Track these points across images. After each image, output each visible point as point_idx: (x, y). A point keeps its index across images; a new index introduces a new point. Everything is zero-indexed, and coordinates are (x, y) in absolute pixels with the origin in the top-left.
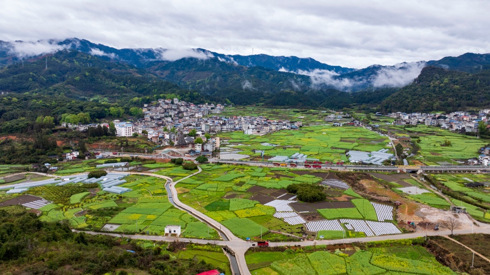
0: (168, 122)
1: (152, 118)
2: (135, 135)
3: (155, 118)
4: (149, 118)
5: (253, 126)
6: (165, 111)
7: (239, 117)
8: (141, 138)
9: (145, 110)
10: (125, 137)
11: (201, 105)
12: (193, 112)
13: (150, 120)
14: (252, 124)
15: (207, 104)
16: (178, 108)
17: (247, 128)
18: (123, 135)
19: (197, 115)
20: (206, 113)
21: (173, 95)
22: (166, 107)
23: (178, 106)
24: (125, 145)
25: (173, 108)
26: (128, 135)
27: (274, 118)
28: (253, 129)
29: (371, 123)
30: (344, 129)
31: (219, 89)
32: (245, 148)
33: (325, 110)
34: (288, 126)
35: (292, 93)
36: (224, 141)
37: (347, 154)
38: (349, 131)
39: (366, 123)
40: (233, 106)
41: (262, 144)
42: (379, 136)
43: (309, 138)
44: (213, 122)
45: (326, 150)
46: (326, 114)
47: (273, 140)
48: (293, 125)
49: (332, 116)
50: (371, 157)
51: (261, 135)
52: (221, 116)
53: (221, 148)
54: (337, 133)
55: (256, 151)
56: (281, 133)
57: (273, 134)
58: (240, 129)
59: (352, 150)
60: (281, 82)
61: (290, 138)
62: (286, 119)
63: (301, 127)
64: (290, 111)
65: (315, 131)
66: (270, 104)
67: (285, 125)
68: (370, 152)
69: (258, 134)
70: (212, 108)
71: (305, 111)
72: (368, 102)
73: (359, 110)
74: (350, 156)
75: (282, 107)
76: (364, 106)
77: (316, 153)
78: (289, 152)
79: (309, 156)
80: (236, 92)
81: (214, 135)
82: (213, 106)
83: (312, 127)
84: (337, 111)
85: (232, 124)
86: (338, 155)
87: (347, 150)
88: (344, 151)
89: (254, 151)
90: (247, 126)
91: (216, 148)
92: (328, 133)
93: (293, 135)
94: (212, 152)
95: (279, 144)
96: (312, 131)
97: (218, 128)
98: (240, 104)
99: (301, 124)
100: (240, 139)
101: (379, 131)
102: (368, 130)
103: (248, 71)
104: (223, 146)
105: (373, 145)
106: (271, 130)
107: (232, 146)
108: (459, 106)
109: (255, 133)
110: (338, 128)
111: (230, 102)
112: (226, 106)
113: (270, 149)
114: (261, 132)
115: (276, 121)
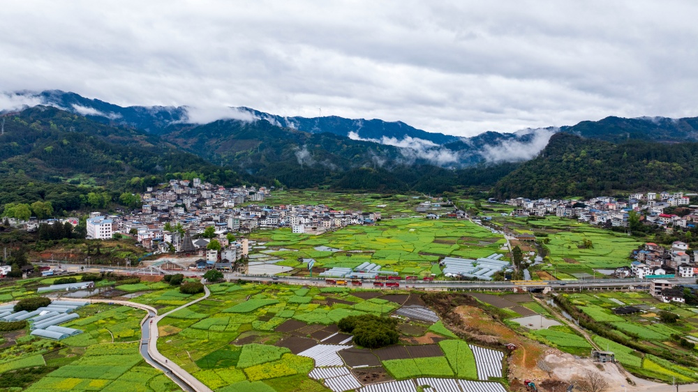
0: (177, 214)
1: (154, 209)
2: (117, 237)
3: (159, 208)
4: (149, 209)
5: (307, 221)
6: (178, 198)
7: (288, 207)
8: (127, 241)
9: (147, 197)
10: (100, 240)
11: (235, 189)
12: (220, 199)
13: (149, 212)
14: (305, 218)
15: (245, 187)
16: (199, 193)
17: (297, 223)
18: (97, 237)
19: (226, 204)
20: (241, 201)
21: (193, 173)
22: (180, 191)
23: (199, 190)
24: (97, 253)
25: (191, 192)
26: (105, 237)
27: (341, 208)
28: (307, 224)
29: (481, 215)
30: (440, 223)
31: (267, 164)
32: (290, 255)
33: (417, 195)
34: (359, 220)
35: (370, 171)
36: (259, 244)
37: (441, 262)
38: (448, 227)
39: (474, 214)
40: (284, 190)
41: (316, 248)
42: (490, 233)
43: (389, 238)
44: (248, 214)
45: (410, 257)
46: (419, 201)
47: (334, 242)
48: (366, 219)
49: (427, 203)
50: (476, 268)
51: (317, 234)
52: (261, 205)
53: (250, 256)
54: (430, 230)
55: (305, 261)
56: (349, 231)
57: (336, 232)
58: (288, 225)
59: (450, 255)
60: (358, 155)
61: (361, 237)
62: (360, 208)
63: (379, 220)
64: (368, 197)
65: (399, 227)
66: (339, 187)
67: (356, 218)
68: (476, 259)
69: (313, 233)
70: (251, 193)
71: (388, 197)
72: (478, 184)
73: (465, 195)
74: (445, 267)
75: (357, 190)
76: (472, 189)
77: (395, 262)
78: (355, 261)
79: (384, 267)
80: (291, 170)
81: (246, 234)
82: (253, 189)
83: (396, 220)
84: (434, 197)
85: (275, 217)
86: (428, 265)
87: (442, 257)
88: (437, 258)
89: (301, 260)
90: (298, 221)
91: (242, 256)
92: (417, 230)
93: (365, 233)
94: (235, 263)
95: (342, 248)
96: (395, 227)
97: (254, 224)
98: (296, 187)
99: (379, 216)
100: (284, 241)
101: (491, 226)
102: (475, 225)
103: (311, 139)
104: (255, 253)
105: (481, 247)
106: (334, 225)
107: (270, 251)
108: (602, 188)
109: (309, 231)
110: (433, 221)
111: (280, 184)
112: (273, 190)
113: (327, 257)
114: (318, 229)
115: (342, 212)
